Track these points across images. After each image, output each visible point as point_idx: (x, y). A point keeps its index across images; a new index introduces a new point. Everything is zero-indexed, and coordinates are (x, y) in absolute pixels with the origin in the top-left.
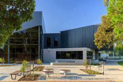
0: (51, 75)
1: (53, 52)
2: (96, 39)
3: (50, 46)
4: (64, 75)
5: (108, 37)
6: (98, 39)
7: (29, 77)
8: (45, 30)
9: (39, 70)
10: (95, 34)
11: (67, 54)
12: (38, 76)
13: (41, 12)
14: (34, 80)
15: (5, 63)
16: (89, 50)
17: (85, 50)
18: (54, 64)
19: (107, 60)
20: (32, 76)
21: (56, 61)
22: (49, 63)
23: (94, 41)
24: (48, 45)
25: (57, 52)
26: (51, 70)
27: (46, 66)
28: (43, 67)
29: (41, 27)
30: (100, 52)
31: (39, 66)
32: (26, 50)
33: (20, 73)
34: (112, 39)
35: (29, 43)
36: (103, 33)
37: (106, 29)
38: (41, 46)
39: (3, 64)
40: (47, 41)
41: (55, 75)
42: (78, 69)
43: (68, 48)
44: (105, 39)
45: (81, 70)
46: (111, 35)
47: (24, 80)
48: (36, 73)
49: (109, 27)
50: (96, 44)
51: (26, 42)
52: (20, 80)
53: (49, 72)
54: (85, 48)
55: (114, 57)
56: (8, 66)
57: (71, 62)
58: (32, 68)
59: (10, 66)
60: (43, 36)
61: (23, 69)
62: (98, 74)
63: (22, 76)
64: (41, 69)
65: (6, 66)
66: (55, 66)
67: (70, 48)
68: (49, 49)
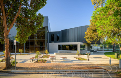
0: (54, 60)
1: (56, 45)
2: (86, 36)
3: (54, 41)
4: (63, 60)
5: (94, 35)
6: (88, 36)
7: (40, 61)
8: (50, 29)
9: (46, 57)
10: (85, 32)
11: (67, 47)
12: (46, 60)
13: (48, 17)
14: (44, 62)
15: (22, 53)
16: (82, 44)
17: (79, 44)
18: (56, 54)
19: (97, 51)
20: (42, 61)
21: (58, 52)
22: (53, 53)
23: (85, 38)
24: (52, 40)
25: (59, 45)
26: (54, 57)
27: (51, 55)
28: (49, 56)
29: (47, 27)
30: (92, 45)
31: (46, 55)
32: (36, 43)
33: (35, 59)
34: (97, 37)
35: (38, 38)
36: (90, 32)
37: (93, 29)
38: (47, 41)
39: (21, 54)
40: (52, 37)
41: (57, 61)
42: (73, 57)
43: (67, 42)
44: (92, 37)
45: (75, 58)
46: (96, 34)
47: (37, 63)
48: (44, 59)
49: (95, 28)
50: (86, 40)
51: (36, 37)
52: (35, 63)
53: (53, 58)
54: (79, 43)
55: (103, 49)
56: (25, 55)
57: (69, 52)
58: (42, 56)
59: (26, 54)
60: (49, 33)
61: (37, 56)
62: (85, 60)
63: (36, 61)
64: (48, 57)
65: (23, 55)
66: (57, 55)
67: (69, 42)
68: (53, 43)
